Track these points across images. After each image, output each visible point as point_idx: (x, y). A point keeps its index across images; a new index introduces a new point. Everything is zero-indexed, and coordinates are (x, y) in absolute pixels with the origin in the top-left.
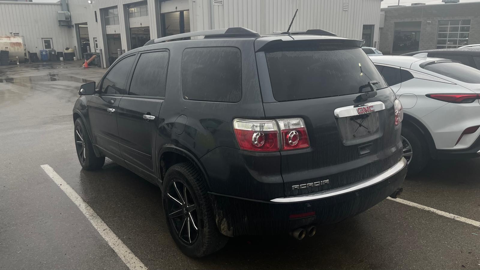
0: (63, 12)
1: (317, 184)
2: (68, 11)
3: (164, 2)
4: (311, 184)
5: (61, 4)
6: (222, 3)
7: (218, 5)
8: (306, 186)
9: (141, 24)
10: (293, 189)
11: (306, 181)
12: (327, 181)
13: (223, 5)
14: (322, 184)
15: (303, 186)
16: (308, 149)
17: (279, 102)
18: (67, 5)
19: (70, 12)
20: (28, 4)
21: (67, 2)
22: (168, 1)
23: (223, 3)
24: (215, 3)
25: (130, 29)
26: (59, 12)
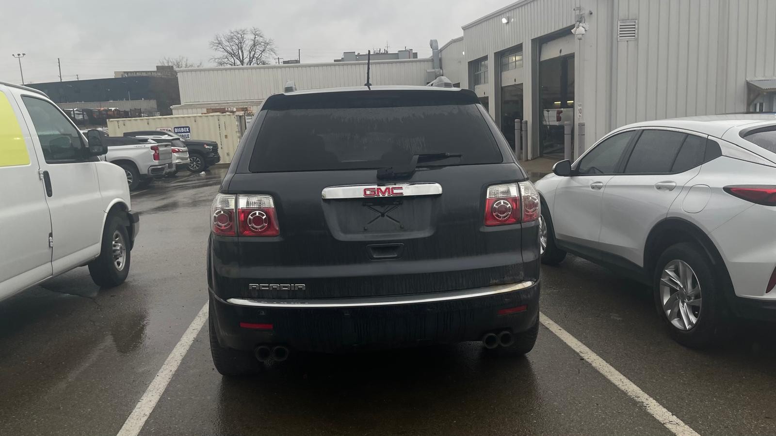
0: (433, 70)
1: (285, 287)
2: (439, 69)
3: (545, 44)
4: (275, 286)
5: (432, 59)
6: (634, 36)
7: (627, 40)
8: (268, 287)
9: (515, 81)
10: (250, 288)
11: (269, 281)
12: (302, 286)
13: (637, 40)
14: (293, 289)
15: (264, 287)
16: (275, 238)
17: (253, 173)
18: (440, 60)
19: (442, 70)
20: (412, 62)
21: (440, 56)
22: (551, 42)
23: (636, 36)
24: (620, 37)
25: (502, 88)
26: (428, 71)
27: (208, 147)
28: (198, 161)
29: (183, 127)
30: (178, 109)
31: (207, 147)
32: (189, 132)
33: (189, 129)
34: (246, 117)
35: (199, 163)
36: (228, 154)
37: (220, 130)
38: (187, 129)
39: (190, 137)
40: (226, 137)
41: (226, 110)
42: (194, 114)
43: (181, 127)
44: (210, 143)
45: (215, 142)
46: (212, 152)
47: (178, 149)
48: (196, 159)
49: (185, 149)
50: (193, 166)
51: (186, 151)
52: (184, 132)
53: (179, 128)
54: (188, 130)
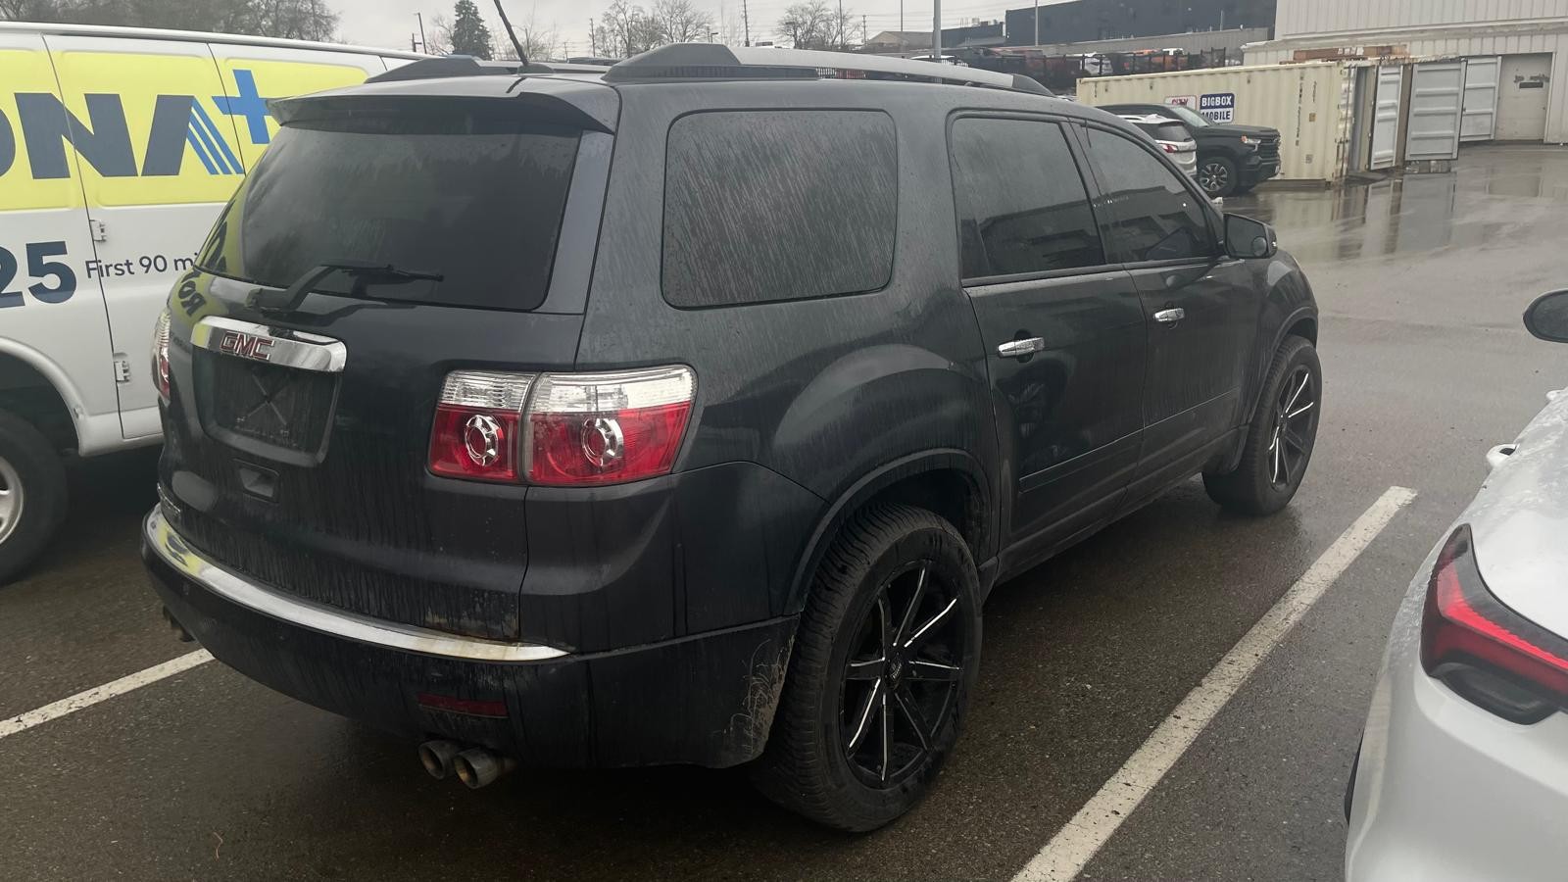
27: (1251, 141)
28: (1223, 173)
29: (1221, 96)
30: (1256, 52)
31: (1246, 141)
32: (1232, 106)
33: (1232, 101)
34: (1381, 71)
35: (1224, 176)
36: (1309, 159)
37: (1300, 102)
38: (1229, 99)
39: (1230, 117)
40: (1312, 117)
41: (1340, 52)
42: (1270, 63)
43: (1215, 96)
44: (1257, 131)
45: (1276, 131)
46: (1257, 153)
47: (1168, 145)
48: (1219, 168)
49: (1192, 144)
50: (1211, 182)
51: (1189, 151)
52: (1221, 106)
53: (1211, 96)
54: (1229, 102)
